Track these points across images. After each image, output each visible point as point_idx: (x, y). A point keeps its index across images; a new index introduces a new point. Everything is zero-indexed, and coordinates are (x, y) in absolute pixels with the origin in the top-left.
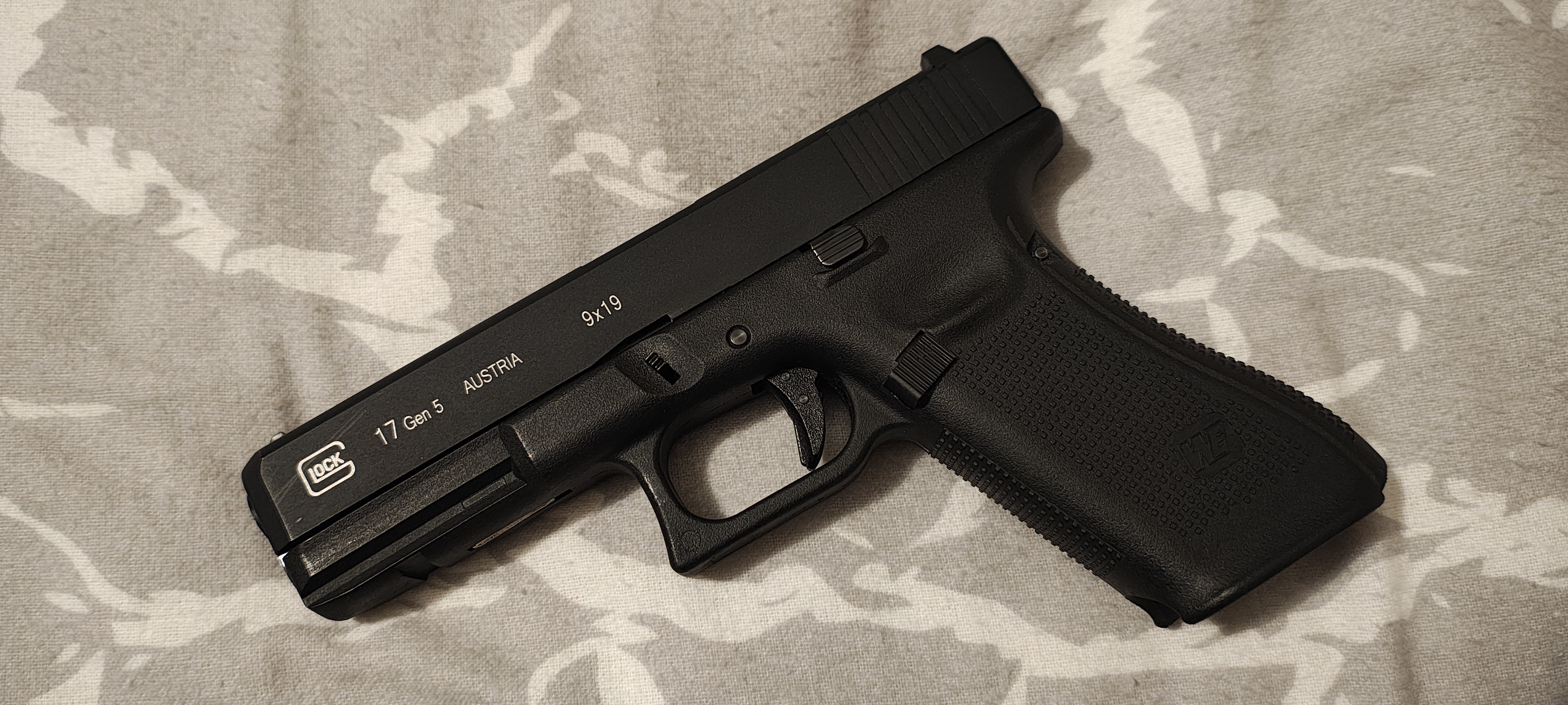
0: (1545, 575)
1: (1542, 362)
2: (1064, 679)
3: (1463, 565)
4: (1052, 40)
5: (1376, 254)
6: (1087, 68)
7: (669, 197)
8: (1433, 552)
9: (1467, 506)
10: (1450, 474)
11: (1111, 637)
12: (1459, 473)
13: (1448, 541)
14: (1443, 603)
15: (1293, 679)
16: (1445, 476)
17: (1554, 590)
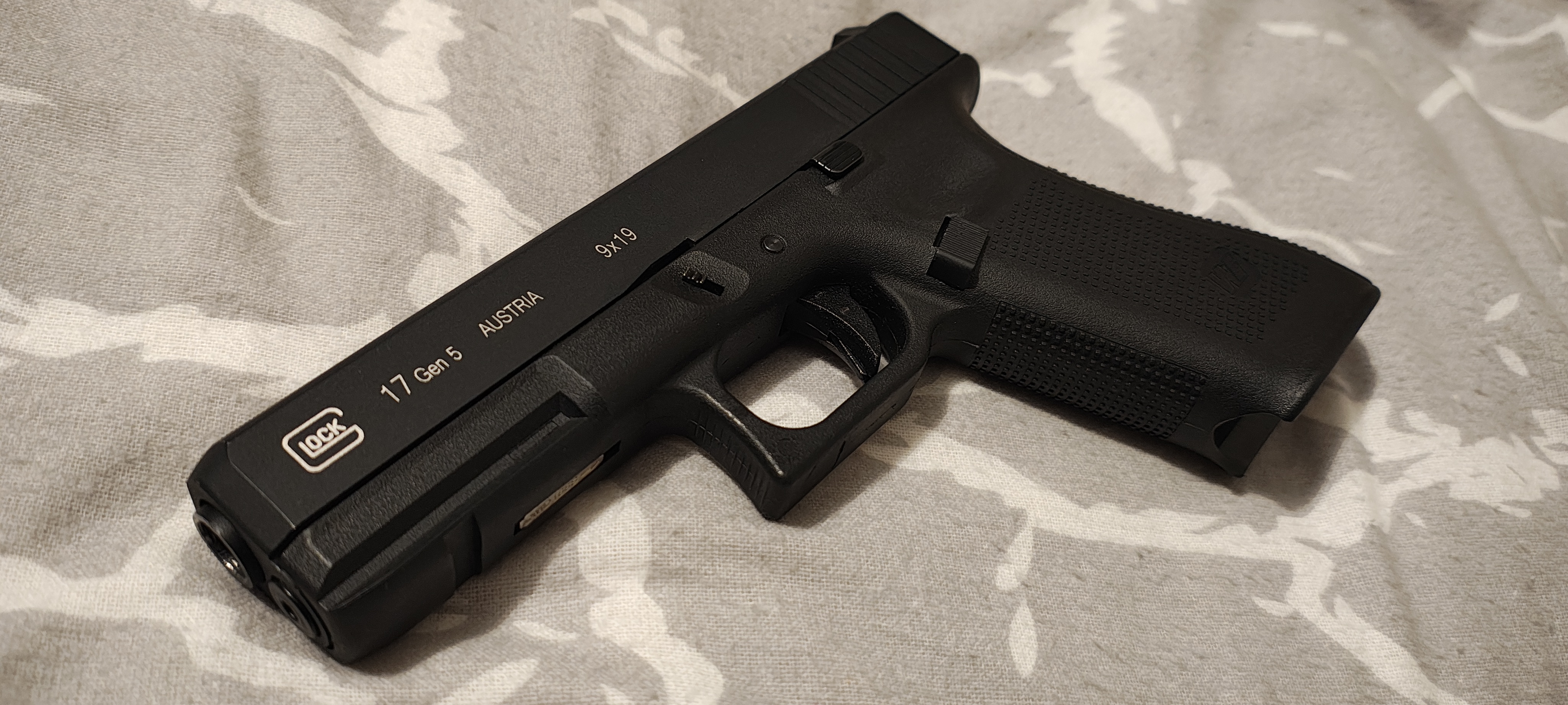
0: (1504, 503)
1: (1465, 328)
2: (1070, 538)
3: (1430, 488)
4: (1030, 35)
5: (1315, 228)
6: (1061, 62)
7: (682, 69)
8: (1401, 475)
9: (1426, 435)
10: (1406, 408)
11: (1113, 507)
12: (1415, 406)
13: (1413, 466)
14: (1418, 521)
15: (1291, 575)
16: (1401, 410)
17: (1515, 519)
